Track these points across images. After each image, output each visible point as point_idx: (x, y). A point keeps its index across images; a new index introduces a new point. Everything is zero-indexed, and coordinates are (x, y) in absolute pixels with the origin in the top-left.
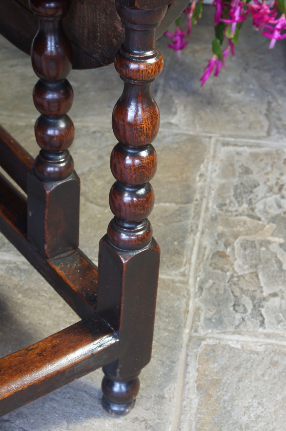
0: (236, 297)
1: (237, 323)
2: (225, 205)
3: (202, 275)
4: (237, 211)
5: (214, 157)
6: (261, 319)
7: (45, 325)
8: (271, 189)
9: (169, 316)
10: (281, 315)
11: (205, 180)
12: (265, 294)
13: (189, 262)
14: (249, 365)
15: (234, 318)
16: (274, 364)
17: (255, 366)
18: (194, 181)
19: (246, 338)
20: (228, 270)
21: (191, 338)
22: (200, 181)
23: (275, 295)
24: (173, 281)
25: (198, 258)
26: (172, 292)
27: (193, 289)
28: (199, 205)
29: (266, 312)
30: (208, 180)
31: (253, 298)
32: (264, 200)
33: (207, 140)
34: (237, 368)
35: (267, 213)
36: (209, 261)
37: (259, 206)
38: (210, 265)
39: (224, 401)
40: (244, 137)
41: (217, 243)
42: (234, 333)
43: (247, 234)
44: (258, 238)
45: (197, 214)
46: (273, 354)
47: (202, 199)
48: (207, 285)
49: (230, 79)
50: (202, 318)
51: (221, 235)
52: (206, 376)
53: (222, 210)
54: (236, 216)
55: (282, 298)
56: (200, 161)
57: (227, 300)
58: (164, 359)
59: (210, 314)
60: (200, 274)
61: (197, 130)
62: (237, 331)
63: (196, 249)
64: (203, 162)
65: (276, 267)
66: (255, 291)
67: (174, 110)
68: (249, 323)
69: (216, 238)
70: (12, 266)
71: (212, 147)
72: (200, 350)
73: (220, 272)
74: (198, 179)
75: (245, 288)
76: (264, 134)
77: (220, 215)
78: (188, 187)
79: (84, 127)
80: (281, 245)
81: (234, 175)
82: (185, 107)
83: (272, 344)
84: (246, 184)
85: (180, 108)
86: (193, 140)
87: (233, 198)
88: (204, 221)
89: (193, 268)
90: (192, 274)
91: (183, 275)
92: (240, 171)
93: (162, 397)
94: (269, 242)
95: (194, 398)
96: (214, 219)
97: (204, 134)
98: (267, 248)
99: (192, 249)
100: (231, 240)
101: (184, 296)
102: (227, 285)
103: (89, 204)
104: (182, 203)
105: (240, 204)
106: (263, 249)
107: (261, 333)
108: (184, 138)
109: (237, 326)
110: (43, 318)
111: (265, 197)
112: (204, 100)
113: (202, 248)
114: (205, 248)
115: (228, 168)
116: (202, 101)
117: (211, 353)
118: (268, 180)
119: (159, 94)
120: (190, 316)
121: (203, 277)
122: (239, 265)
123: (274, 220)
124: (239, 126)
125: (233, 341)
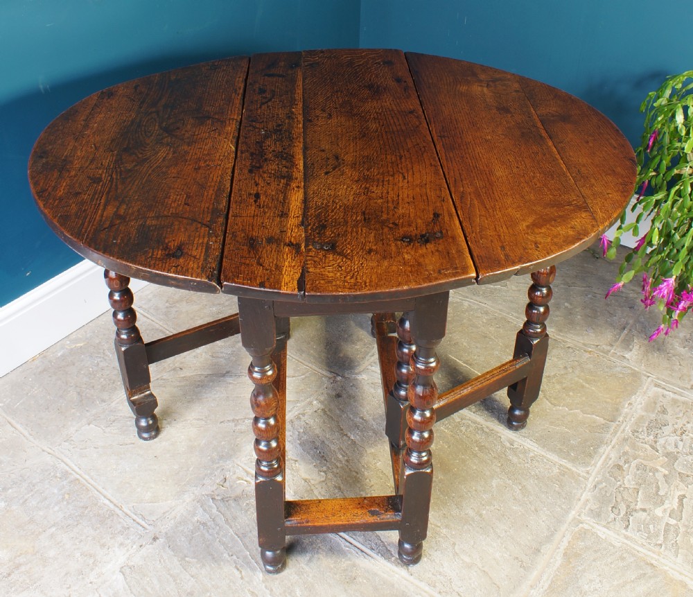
0: (616, 501)
1: (610, 520)
2: (638, 432)
3: (600, 477)
4: (644, 439)
5: (645, 393)
6: (627, 523)
7: (485, 475)
8: (675, 431)
9: (565, 498)
10: (642, 526)
11: (631, 409)
12: (638, 507)
13: (595, 465)
14: (605, 552)
15: (609, 516)
16: (623, 559)
17: (608, 555)
18: (623, 407)
19: (611, 533)
20: (619, 481)
21: (575, 518)
22: (627, 408)
23: (644, 510)
24: (579, 475)
25: (603, 465)
27: (590, 485)
28: (619, 426)
29: (633, 521)
30: (634, 409)
31: (628, 507)
32: (667, 438)
33: (645, 378)
34: (596, 551)
35: (665, 448)
36: (609, 470)
37: (661, 441)
39: (578, 570)
40: (673, 384)
41: (620, 458)
42: (604, 526)
43: (644, 459)
44: (650, 464)
45: (615, 432)
46: (624, 551)
47: (623, 422)
48: (601, 486)
49: (682, 335)
50: (587, 508)
51: (625, 453)
52: (573, 548)
53: (634, 435)
54: (642, 443)
55: (649, 515)
56: (633, 393)
57: (610, 502)
58: (551, 526)
59: (594, 507)
60: (599, 476)
61: (641, 368)
62: (607, 526)
63: (604, 457)
64: (635, 394)
65: (654, 490)
66: (631, 502)
67: (631, 347)
68: (617, 523)
69: (621, 454)
70: (479, 426)
72: (577, 529)
73: (613, 479)
74: (626, 406)
75: (626, 498)
76: (689, 387)
77: (631, 438)
78: (617, 410)
80: (664, 476)
81: (653, 411)
82: (640, 347)
83: (627, 545)
84: (659, 421)
85: (637, 347)
86: (635, 375)
87: (645, 428)
88: (618, 439)
89: (596, 470)
90: (593, 474)
91: (588, 473)
92: (659, 410)
93: (539, 551)
94: (657, 470)
95: (559, 560)
96: (625, 440)
97: (645, 373)
98: (654, 475)
99: (601, 457)
100: (631, 459)
101: (582, 488)
102: (615, 491)
103: (545, 400)
104: (608, 420)
105: (648, 435)
106: (651, 474)
107: (623, 534)
108: (629, 371)
109: (608, 523)
110: (485, 469)
111: (669, 435)
112: (656, 346)
113: (608, 458)
114: (610, 459)
115: (651, 405)
116: (654, 346)
117: (583, 535)
118: (676, 424)
119: (626, 332)
120: (580, 503)
121: (600, 479)
122: (629, 480)
123: (668, 455)
124: (673, 374)
125: (602, 532)
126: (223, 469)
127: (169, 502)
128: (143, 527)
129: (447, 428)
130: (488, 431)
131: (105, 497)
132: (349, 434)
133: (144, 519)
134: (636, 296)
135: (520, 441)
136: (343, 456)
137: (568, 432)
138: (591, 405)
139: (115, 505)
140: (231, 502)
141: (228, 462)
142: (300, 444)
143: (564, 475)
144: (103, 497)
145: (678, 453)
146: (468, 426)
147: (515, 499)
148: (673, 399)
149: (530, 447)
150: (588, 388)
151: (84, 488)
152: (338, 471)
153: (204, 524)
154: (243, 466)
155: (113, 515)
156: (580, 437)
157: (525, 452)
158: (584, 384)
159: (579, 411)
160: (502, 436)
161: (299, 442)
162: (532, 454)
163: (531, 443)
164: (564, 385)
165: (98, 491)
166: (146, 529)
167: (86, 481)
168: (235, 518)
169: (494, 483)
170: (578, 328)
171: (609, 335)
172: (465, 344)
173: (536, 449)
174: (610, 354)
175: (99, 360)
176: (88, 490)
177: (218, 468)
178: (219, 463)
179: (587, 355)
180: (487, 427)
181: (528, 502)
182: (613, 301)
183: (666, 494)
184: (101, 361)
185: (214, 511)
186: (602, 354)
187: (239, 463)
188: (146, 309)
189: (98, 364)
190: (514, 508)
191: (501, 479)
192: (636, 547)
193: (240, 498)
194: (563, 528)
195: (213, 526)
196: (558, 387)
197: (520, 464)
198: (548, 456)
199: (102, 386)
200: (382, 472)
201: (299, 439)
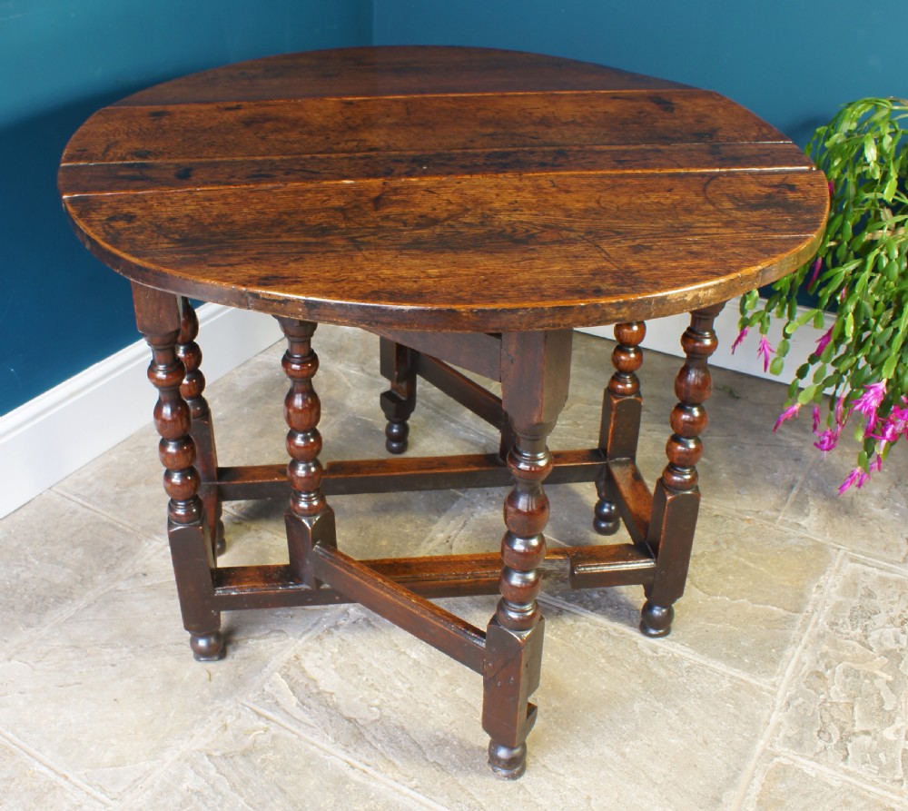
0: (824, 723)
1: (818, 749)
2: (837, 624)
3: (793, 691)
4: (848, 634)
5: (838, 571)
6: (845, 753)
7: (621, 696)
8: (892, 621)
9: (746, 723)
10: (868, 755)
11: (822, 593)
12: (856, 729)
13: (783, 673)
14: (819, 796)
15: (816, 744)
16: (847, 803)
17: (825, 799)
18: (810, 591)
19: (823, 768)
20: (823, 693)
21: (765, 751)
22: (816, 592)
23: (867, 733)
24: (761, 689)
25: (793, 672)
26: (757, 699)
27: (780, 702)
28: (808, 618)
29: (852, 748)
30: (826, 593)
31: (842, 729)
32: (882, 630)
33: (834, 551)
34: (806, 796)
35: (881, 645)
36: (805, 679)
37: (874, 635)
38: (805, 683)
40: (876, 557)
41: (818, 662)
42: (811, 759)
43: (853, 662)
44: (864, 668)
45: (805, 627)
46: (848, 793)
47: (813, 613)
48: (796, 703)
49: (876, 492)
50: (781, 734)
51: (824, 655)
52: (770, 793)
53: (832, 629)
54: (847, 639)
55: (875, 739)
56: (821, 571)
57: (813, 723)
59: (791, 733)
60: (791, 689)
61: (826, 538)
62: (816, 758)
63: (794, 661)
64: (824, 573)
65: (876, 704)
66: (845, 723)
67: (806, 511)
68: (830, 753)
69: (819, 656)
70: (603, 629)
71: (838, 559)
72: (771, 766)
73: (813, 692)
74: (814, 589)
75: (836, 717)
76: (901, 560)
77: (828, 633)
78: (802, 596)
79: (707, 508)
80: (888, 683)
81: (854, 595)
82: (819, 510)
83: (850, 783)
84: (866, 608)
85: (814, 511)
86: (819, 547)
87: (847, 619)
88: (810, 636)
89: (785, 680)
90: (783, 686)
91: (774, 685)
92: (863, 593)
93: (719, 801)
94: (876, 676)
96: (821, 636)
97: (833, 544)
98: (872, 681)
99: (789, 661)
100: (834, 663)
101: (768, 706)
102: (818, 708)
103: (693, 588)
104: (790, 611)
105: (854, 627)
106: (867, 681)
107: (841, 768)
108: (810, 543)
110: (621, 688)
111: (884, 627)
112: (842, 508)
113: (800, 663)
114: (804, 664)
115: (851, 586)
116: (839, 509)
117: (782, 773)
118: (892, 610)
119: (795, 491)
120: (770, 729)
121: (793, 692)
122: (836, 691)
123: (887, 653)
124: (874, 544)
125: (809, 766)
126: (220, 712)
127: (142, 763)
128: (102, 803)
129: (556, 635)
130: (615, 634)
131: (41, 762)
132: (408, 652)
133: (103, 791)
134: (800, 444)
135: (666, 647)
136: (404, 683)
137: (734, 631)
138: (763, 591)
139: (56, 773)
140: (237, 759)
141: (228, 702)
142: (335, 670)
143: (738, 690)
144: (37, 763)
145: (902, 650)
146: (586, 630)
147: (671, 728)
148: (880, 578)
149: (682, 654)
150: (755, 569)
151: (8, 751)
152: (397, 704)
153: (198, 793)
154: (251, 705)
155: (54, 788)
156: (753, 635)
157: (677, 661)
158: (747, 563)
159: (746, 600)
160: (639, 642)
161: (333, 666)
162: (686, 664)
163: (683, 648)
164: (719, 567)
165: (28, 754)
166: (108, 806)
167: (10, 741)
168: (246, 782)
169: (637, 707)
170: (725, 490)
171: (771, 497)
172: (565, 519)
173: (691, 657)
174: (777, 522)
175: (20, 569)
176: (12, 754)
177: (212, 711)
178: (212, 703)
179: (745, 525)
180: (615, 630)
181: (691, 732)
182: (770, 453)
183: (896, 708)
184: (22, 571)
185: (213, 772)
186: (766, 522)
187: (244, 701)
188: (85, 497)
189: (18, 576)
190: (673, 741)
191: (646, 701)
192: (865, 786)
193: (251, 752)
194: (750, 766)
195: (212, 795)
196: (710, 569)
197: (671, 678)
198: (711, 665)
199: (27, 605)
200: (466, 702)
201: (334, 663)
